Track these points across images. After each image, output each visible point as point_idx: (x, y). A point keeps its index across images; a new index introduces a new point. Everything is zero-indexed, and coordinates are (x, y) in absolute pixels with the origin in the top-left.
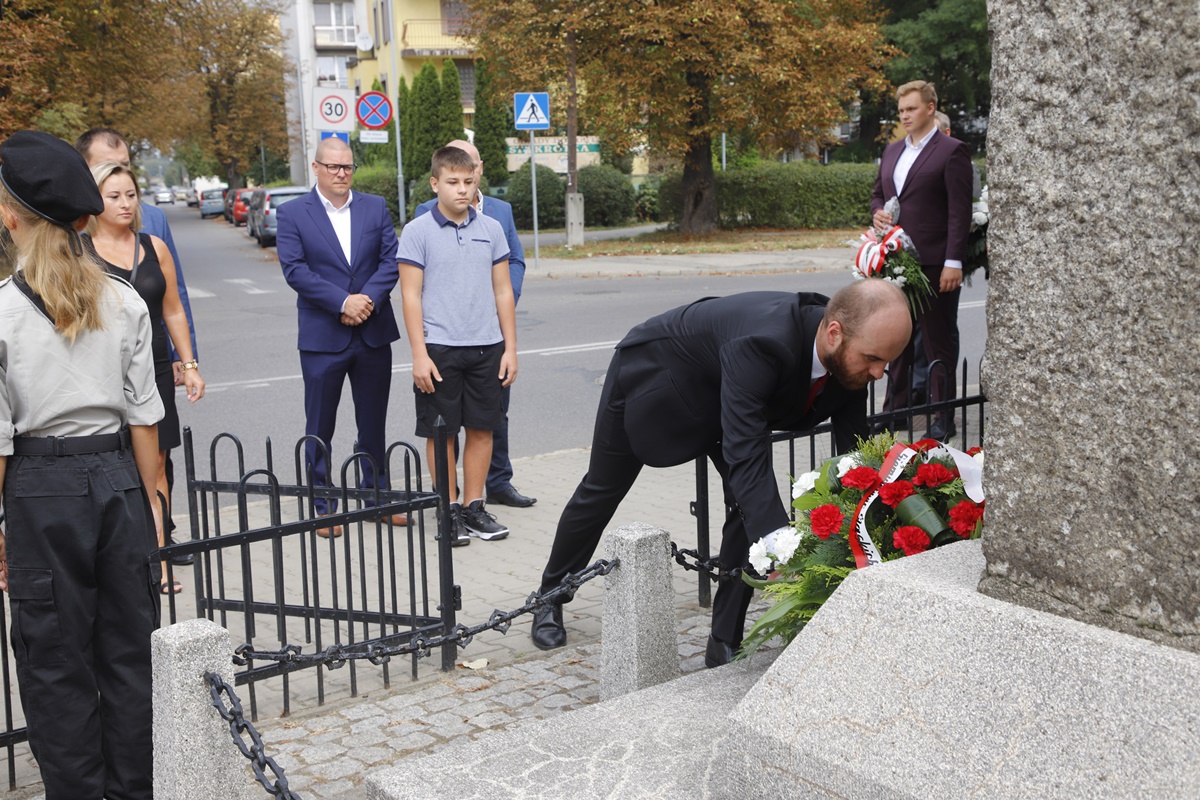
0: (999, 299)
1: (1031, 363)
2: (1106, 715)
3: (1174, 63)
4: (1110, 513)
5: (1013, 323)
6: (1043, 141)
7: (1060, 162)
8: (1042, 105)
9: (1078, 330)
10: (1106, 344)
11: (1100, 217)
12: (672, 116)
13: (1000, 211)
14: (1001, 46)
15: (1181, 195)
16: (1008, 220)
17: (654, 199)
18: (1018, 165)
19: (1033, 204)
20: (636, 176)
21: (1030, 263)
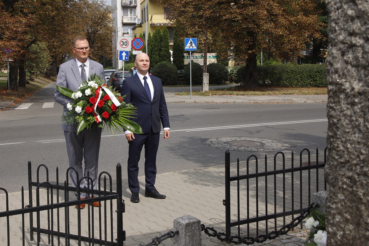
0: (332, 137)
5: (339, 149)
6: (352, 63)
7: (361, 73)
8: (352, 46)
12: (242, 46)
13: (332, 95)
17: (236, 75)
18: (341, 73)
19: (348, 93)
20: (230, 67)
21: (347, 121)
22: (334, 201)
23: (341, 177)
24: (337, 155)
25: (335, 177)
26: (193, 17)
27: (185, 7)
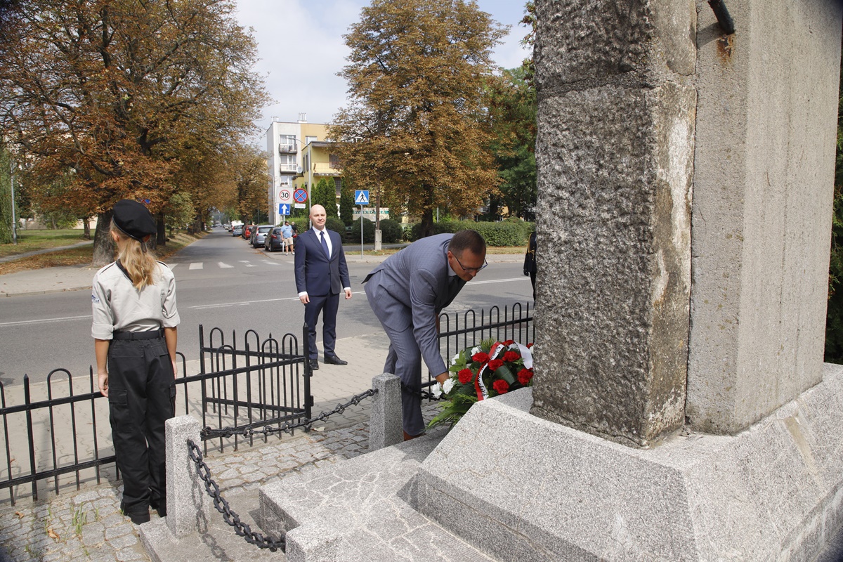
1: (555, 312)
2: (583, 472)
3: (614, 183)
4: (587, 381)
6: (559, 214)
7: (567, 224)
9: (575, 299)
10: (586, 305)
11: (584, 249)
12: (417, 201)
14: (541, 173)
15: (617, 241)
16: (545, 248)
17: (410, 232)
20: (403, 224)
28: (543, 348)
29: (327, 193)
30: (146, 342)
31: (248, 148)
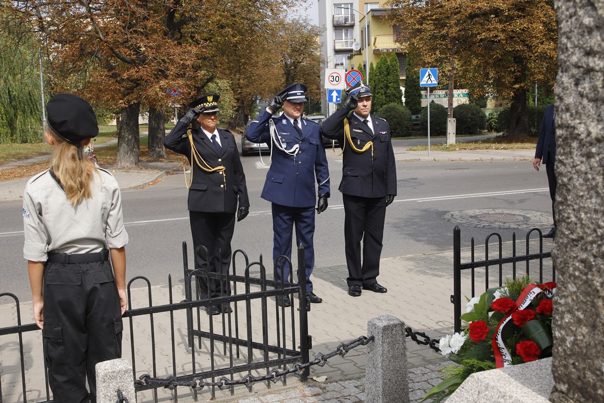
1: (582, 249)
5: (570, 220)
6: (589, 96)
8: (589, 71)
12: (505, 79)
13: (562, 143)
14: (562, 31)
16: (567, 150)
17: (496, 121)
18: (574, 112)
19: (583, 139)
20: (488, 109)
21: (581, 180)
22: (563, 294)
23: (572, 260)
24: (568, 229)
25: (564, 260)
26: (434, 37)
27: (421, 24)
28: (566, 304)
29: (388, 74)
30: (84, 267)
31: (295, 23)
